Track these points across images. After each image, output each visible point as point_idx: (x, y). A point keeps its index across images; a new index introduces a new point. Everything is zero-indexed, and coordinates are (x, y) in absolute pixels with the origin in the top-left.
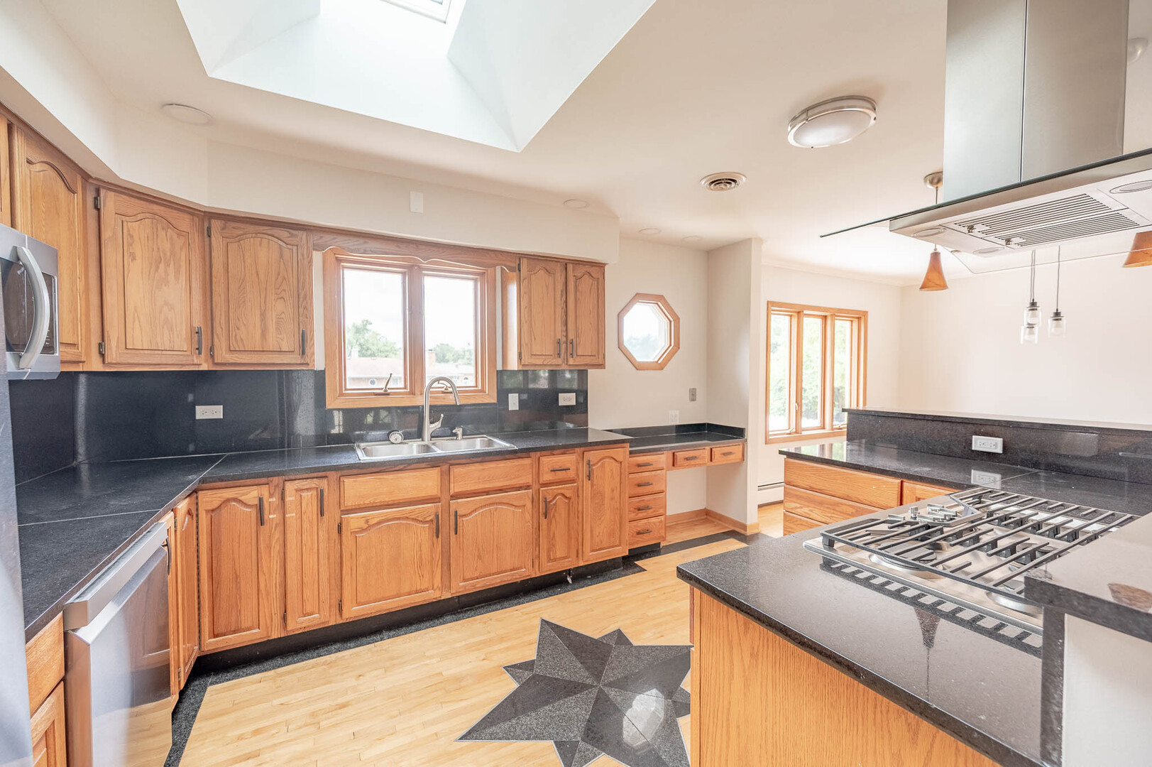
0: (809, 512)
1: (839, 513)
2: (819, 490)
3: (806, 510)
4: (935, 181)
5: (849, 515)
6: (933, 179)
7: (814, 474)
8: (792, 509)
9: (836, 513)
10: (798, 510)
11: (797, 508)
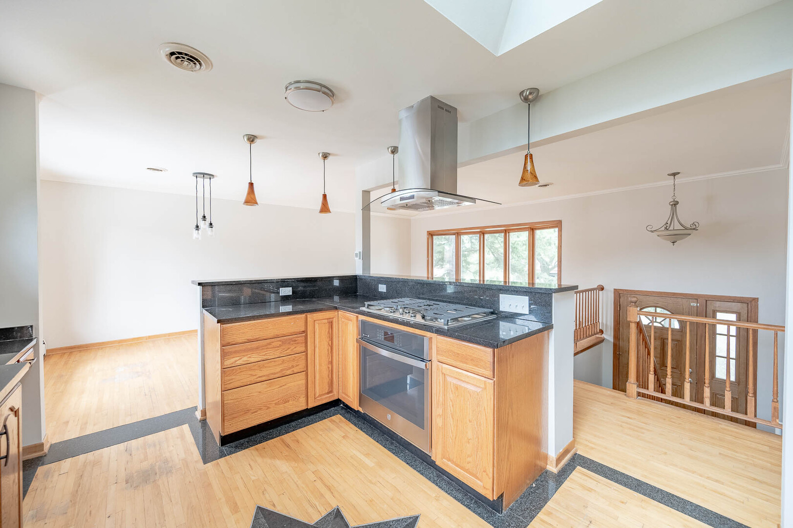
0: (249, 359)
1: (270, 349)
2: (255, 339)
3: (245, 359)
4: (251, 140)
5: (278, 347)
6: (250, 138)
7: (251, 329)
8: (232, 363)
9: (269, 350)
10: (238, 362)
11: (236, 361)
